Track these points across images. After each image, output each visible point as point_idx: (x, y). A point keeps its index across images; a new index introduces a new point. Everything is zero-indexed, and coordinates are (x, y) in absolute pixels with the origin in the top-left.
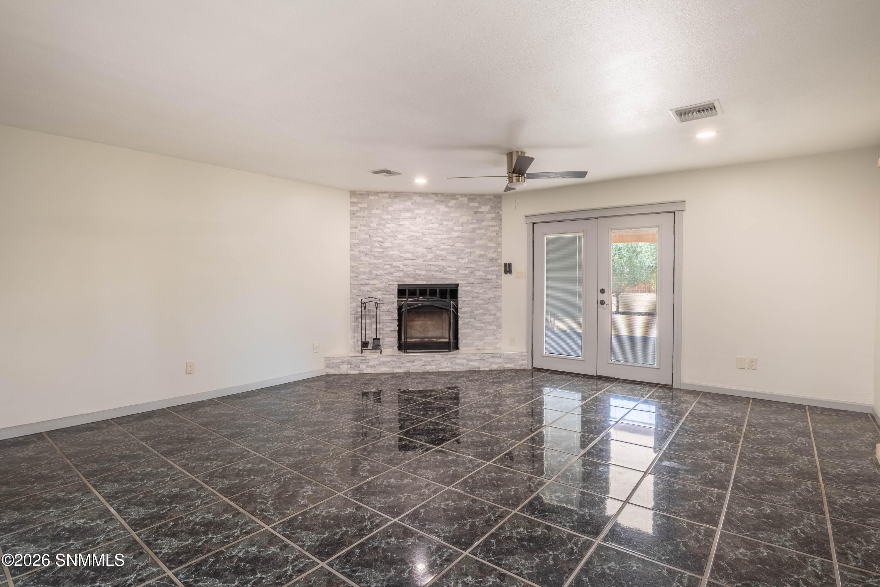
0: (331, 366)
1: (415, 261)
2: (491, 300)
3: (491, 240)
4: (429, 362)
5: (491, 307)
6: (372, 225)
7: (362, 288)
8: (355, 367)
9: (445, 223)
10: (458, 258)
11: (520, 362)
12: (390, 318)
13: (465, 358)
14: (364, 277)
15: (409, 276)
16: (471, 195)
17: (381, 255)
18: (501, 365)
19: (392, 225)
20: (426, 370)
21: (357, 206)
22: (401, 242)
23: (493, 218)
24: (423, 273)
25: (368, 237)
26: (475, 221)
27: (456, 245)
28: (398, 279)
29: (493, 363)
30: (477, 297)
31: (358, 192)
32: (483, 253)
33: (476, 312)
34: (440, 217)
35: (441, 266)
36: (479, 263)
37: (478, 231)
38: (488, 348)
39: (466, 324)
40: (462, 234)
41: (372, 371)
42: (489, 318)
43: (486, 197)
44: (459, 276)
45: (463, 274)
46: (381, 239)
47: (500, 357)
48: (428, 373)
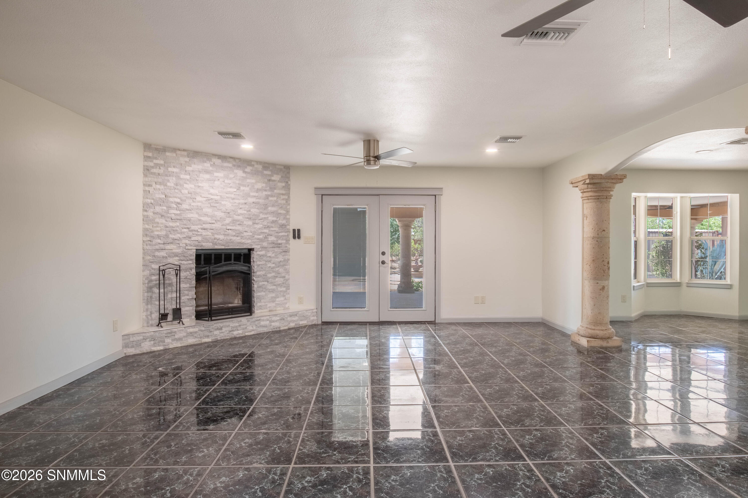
0: (130, 346)
1: (213, 225)
2: (281, 264)
3: (281, 207)
4: (236, 327)
5: (281, 270)
6: (169, 184)
7: (157, 254)
8: (159, 342)
9: (242, 188)
10: (254, 223)
11: (312, 318)
12: (188, 285)
13: (268, 320)
14: (159, 241)
15: (208, 241)
16: (265, 163)
17: (178, 217)
18: (297, 323)
19: (190, 186)
20: (233, 336)
21: (152, 161)
22: (199, 204)
23: (283, 187)
24: (222, 237)
25: (164, 196)
26: (268, 188)
27: (251, 210)
28: (196, 243)
29: (291, 321)
30: (270, 261)
31: (153, 146)
32: (275, 219)
33: (269, 275)
34: (237, 182)
35: (239, 230)
36: (271, 229)
37: (271, 199)
38: (279, 309)
39: (260, 287)
40: (258, 200)
41: (179, 345)
42: (279, 280)
43: (277, 167)
44: (254, 241)
45: (258, 239)
46: (178, 200)
47: (296, 315)
48: (235, 338)
